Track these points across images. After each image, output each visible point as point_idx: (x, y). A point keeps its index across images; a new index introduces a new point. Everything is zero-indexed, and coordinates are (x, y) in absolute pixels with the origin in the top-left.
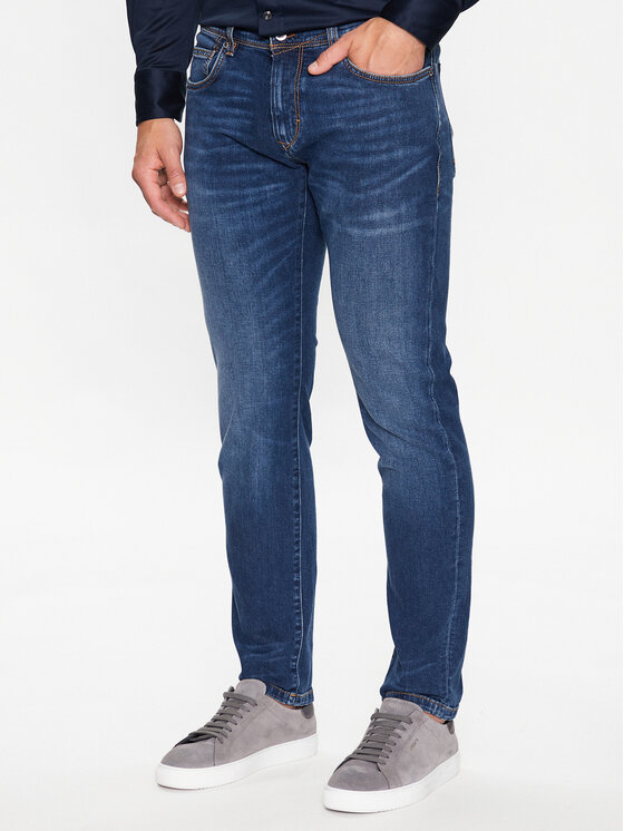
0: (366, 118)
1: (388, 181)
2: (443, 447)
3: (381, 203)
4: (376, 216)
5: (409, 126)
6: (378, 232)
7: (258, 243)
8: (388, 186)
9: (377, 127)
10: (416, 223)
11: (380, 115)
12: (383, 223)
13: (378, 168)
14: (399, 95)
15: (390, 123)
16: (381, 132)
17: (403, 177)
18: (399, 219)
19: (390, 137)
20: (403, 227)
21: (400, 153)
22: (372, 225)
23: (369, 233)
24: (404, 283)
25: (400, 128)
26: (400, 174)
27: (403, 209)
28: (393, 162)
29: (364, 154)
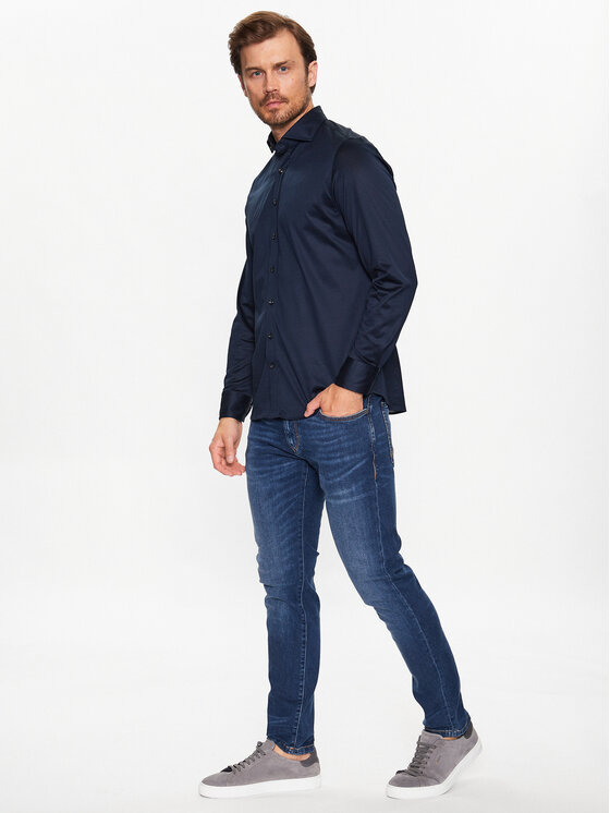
0: (327, 440)
1: (343, 473)
2: (405, 607)
3: (341, 485)
4: (341, 493)
5: (351, 443)
6: (342, 501)
7: (278, 495)
8: (343, 476)
9: (333, 444)
10: (363, 495)
11: (335, 437)
12: (344, 497)
13: (338, 466)
14: (344, 427)
15: (340, 442)
16: (336, 447)
17: (351, 471)
18: (352, 494)
19: (341, 450)
20: (355, 498)
21: (348, 458)
22: (339, 498)
23: (338, 502)
24: (362, 529)
25: (346, 444)
26: (349, 469)
27: (354, 488)
28: (344, 463)
29: (328, 459)
